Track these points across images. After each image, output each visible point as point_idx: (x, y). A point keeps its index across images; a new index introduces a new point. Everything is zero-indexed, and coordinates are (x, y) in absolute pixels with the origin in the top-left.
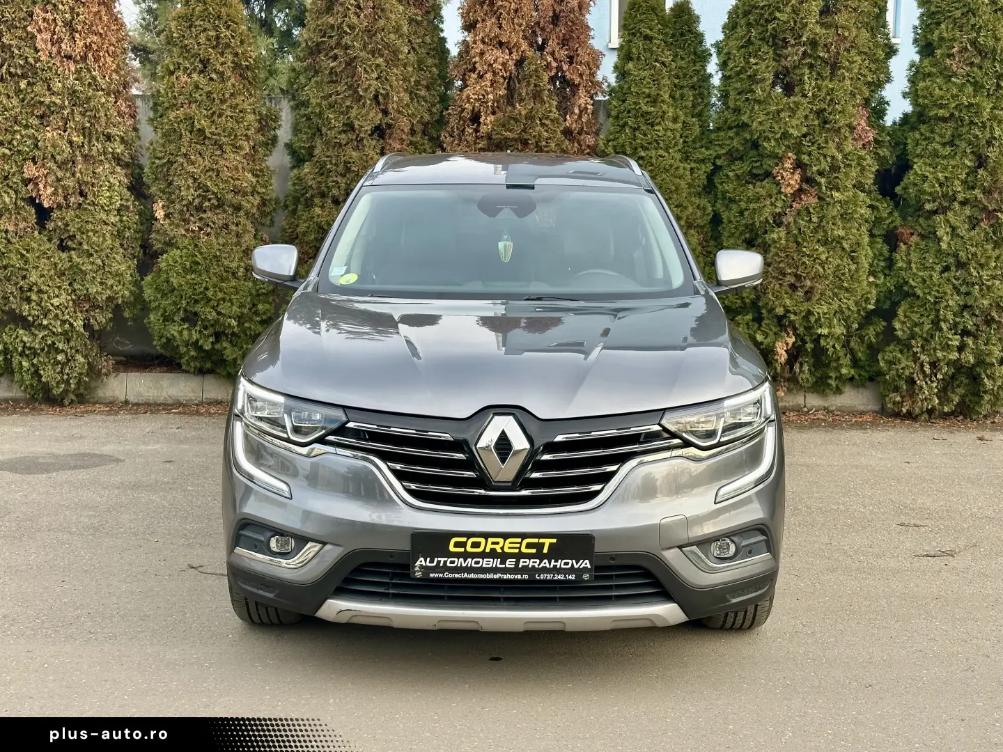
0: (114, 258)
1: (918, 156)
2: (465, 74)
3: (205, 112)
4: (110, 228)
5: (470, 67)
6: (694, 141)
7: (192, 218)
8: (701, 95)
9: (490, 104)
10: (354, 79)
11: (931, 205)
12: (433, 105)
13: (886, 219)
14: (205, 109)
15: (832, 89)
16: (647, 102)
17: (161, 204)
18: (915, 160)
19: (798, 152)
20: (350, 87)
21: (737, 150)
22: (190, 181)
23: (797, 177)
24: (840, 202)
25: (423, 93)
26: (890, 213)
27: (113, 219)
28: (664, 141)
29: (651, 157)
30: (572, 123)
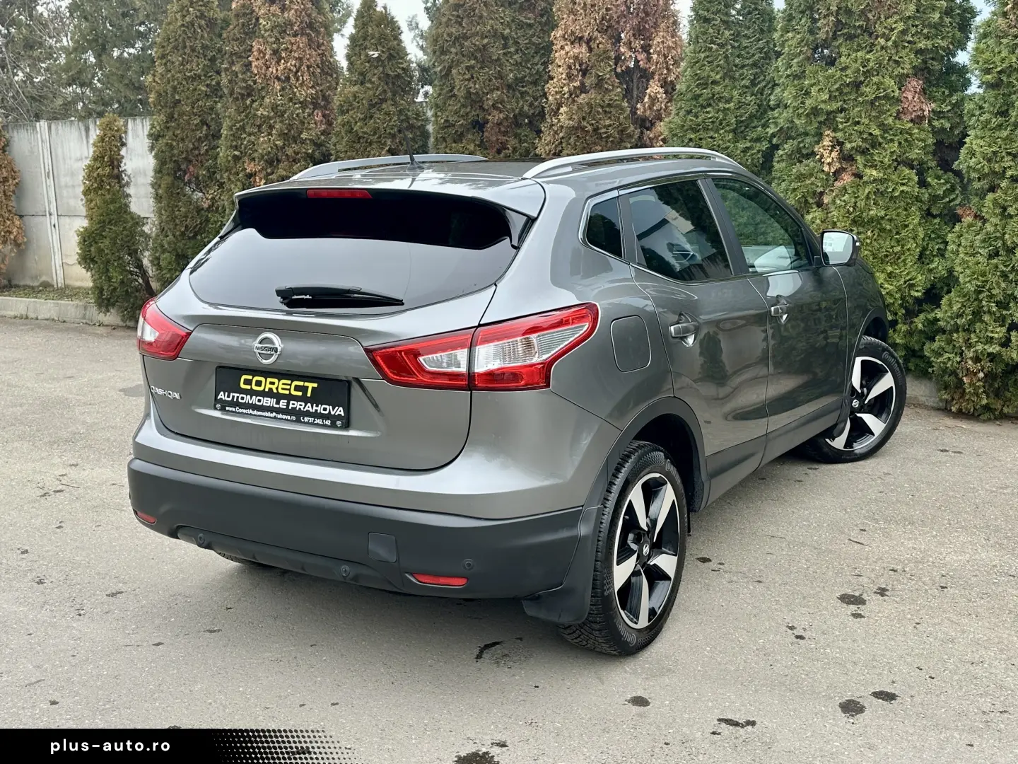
1: (971, 129)
11: (981, 183)
19: (835, 129)
23: (834, 154)
28: (713, 122)
29: (701, 139)
30: (645, 111)
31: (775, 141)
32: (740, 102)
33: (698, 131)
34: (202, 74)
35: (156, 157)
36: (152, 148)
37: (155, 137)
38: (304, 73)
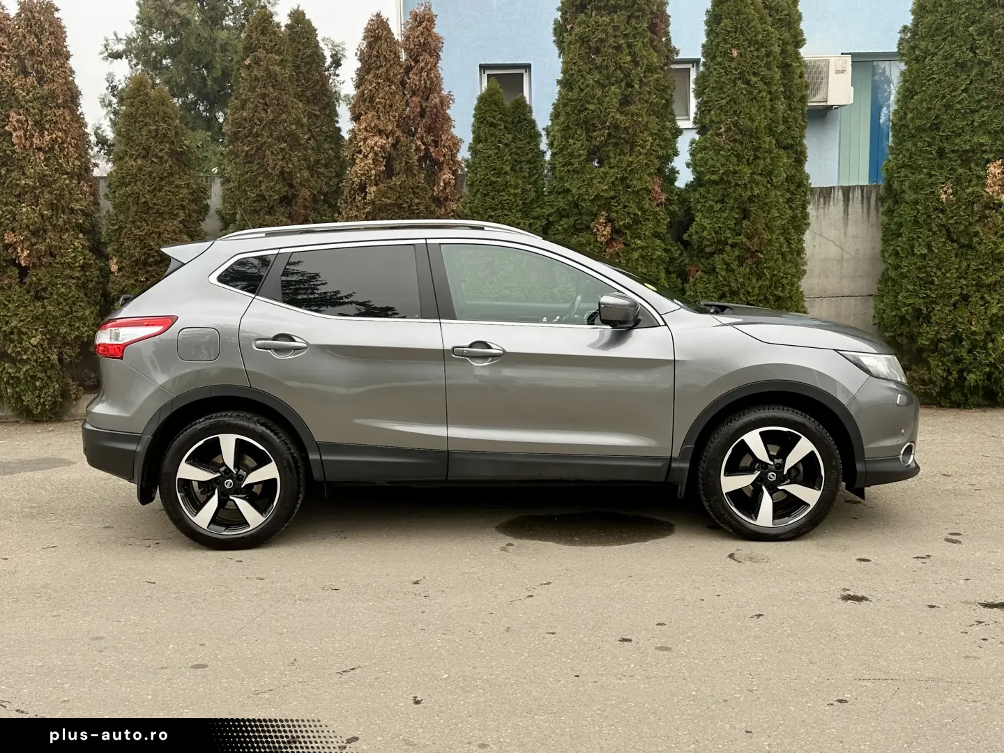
0: (80, 306)
1: (698, 211)
2: (353, 155)
3: (148, 188)
4: (75, 281)
5: (357, 150)
6: (531, 203)
7: (140, 272)
8: (535, 168)
9: (373, 178)
10: (265, 160)
11: (710, 248)
12: (330, 179)
13: (678, 258)
14: (148, 186)
15: (631, 162)
16: (494, 174)
17: (115, 261)
18: (697, 214)
19: (609, 210)
20: (262, 166)
21: (564, 209)
22: (137, 242)
23: (608, 229)
24: (642, 248)
25: (321, 170)
26: (681, 255)
27: (77, 274)
28: (507, 203)
29: (499, 216)
31: (551, 219)
32: (523, 189)
33: (496, 210)
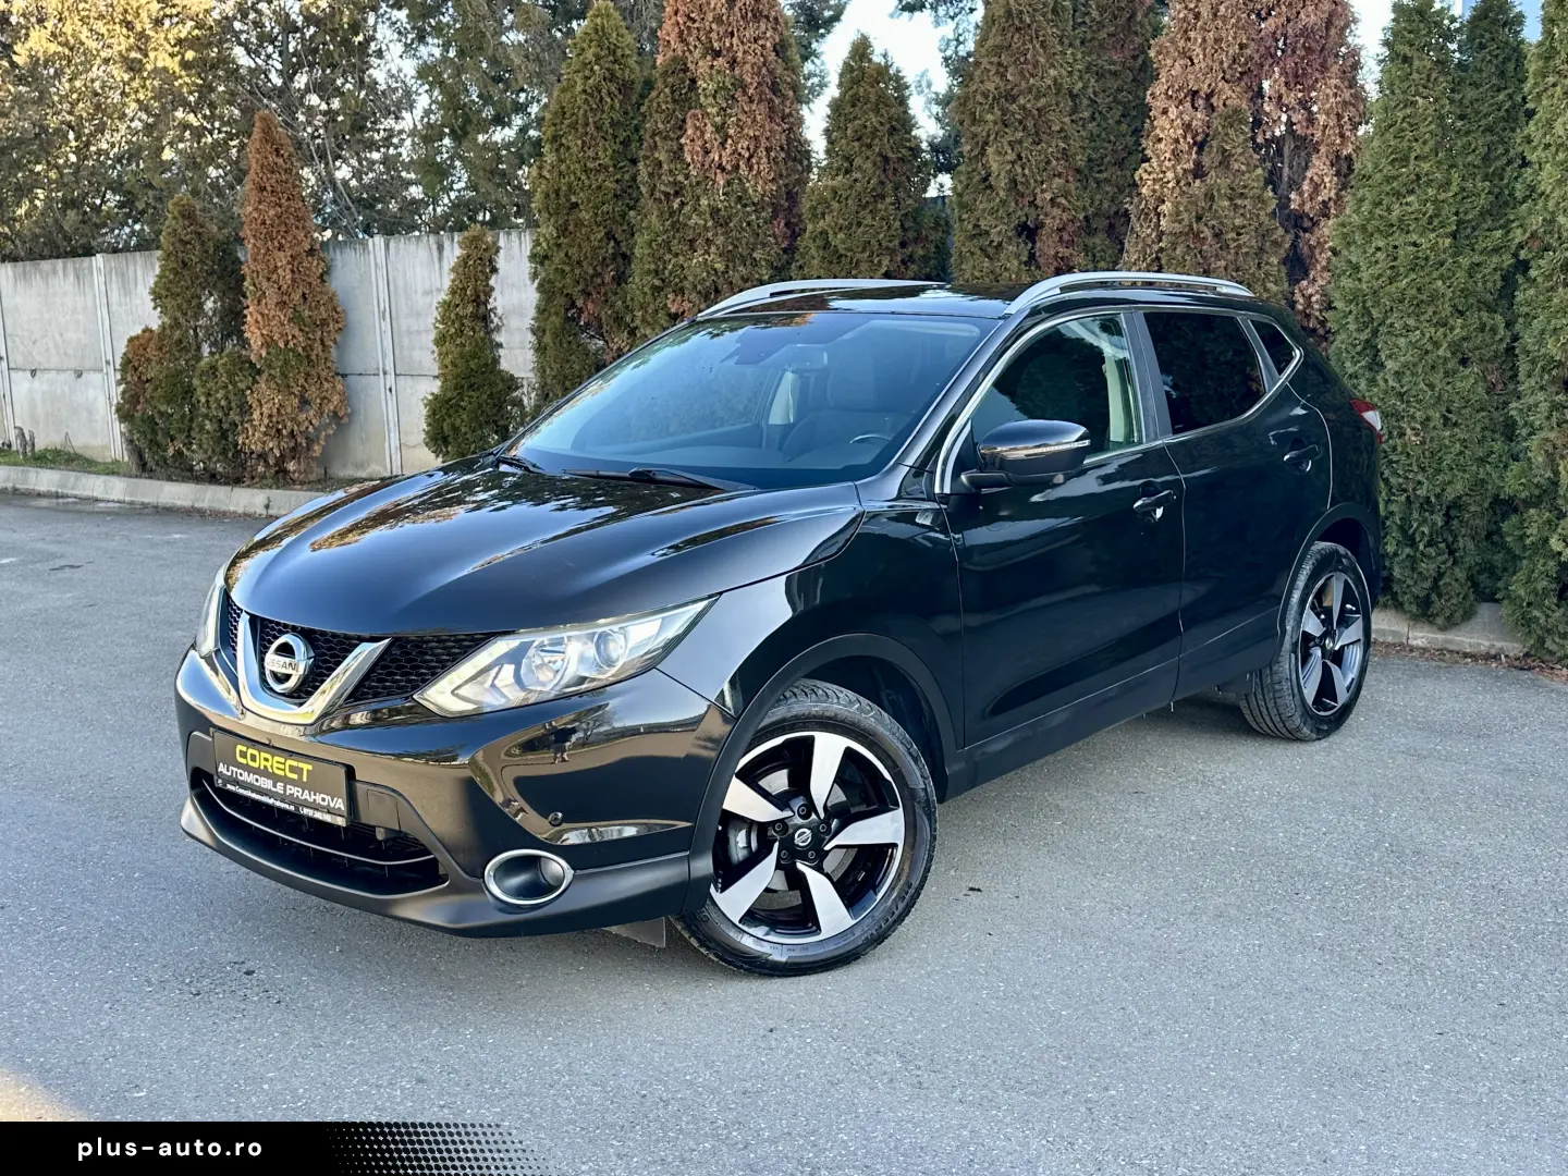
9: (1170, 185)
28: (1417, 220)
29: (1395, 248)
30: (1303, 204)
31: (1523, 254)
33: (1392, 234)
34: (611, 163)
35: (540, 289)
36: (535, 275)
37: (539, 258)
38: (760, 158)
